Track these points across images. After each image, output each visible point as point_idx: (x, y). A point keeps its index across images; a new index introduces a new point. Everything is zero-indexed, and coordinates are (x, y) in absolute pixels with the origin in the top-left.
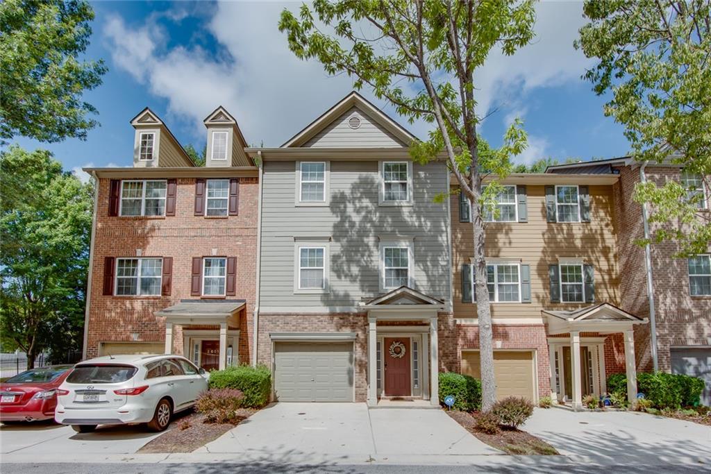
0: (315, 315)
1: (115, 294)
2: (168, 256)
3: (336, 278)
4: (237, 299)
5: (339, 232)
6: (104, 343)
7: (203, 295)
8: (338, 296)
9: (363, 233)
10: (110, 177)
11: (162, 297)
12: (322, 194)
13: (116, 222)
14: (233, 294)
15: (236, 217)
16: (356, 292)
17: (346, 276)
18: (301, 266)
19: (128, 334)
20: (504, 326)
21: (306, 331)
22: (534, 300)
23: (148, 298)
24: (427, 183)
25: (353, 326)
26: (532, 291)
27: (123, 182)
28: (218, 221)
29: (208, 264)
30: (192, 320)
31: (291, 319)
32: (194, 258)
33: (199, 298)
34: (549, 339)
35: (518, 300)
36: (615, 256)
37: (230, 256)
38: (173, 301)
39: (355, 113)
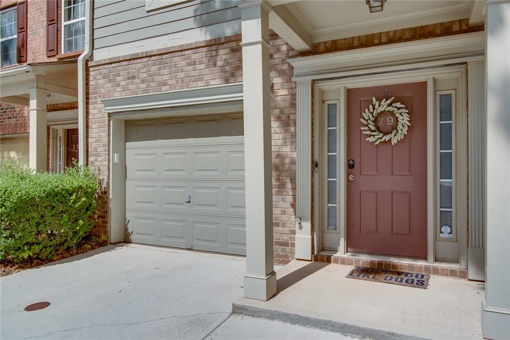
7: (63, 53)
31: (139, 66)
33: (55, 59)
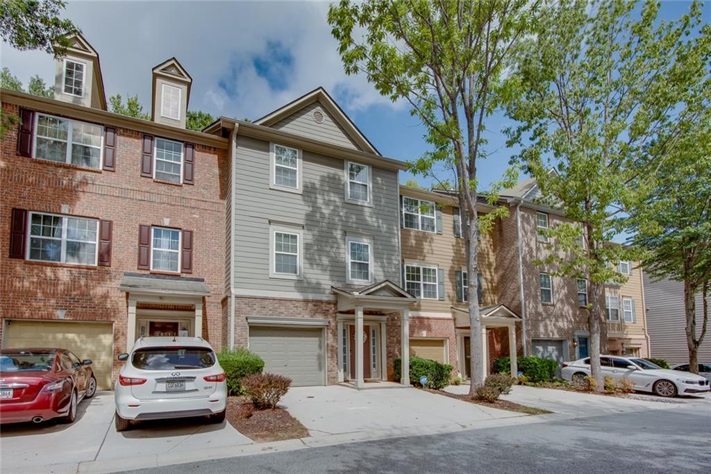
0: (291, 300)
1: (28, 258)
2: (106, 219)
3: (308, 266)
4: (194, 277)
5: (311, 221)
6: (10, 321)
7: (151, 269)
8: (310, 283)
9: (332, 226)
10: (19, 105)
11: (98, 268)
12: (295, 181)
13: (29, 164)
14: (189, 271)
15: (191, 187)
16: (326, 282)
17: (318, 265)
18: (276, 250)
19: (51, 310)
20: (428, 318)
21: (282, 316)
22: (447, 298)
23: (79, 267)
24: (383, 189)
25: (325, 313)
26: (446, 291)
27: (37, 115)
28: (170, 187)
29: (157, 234)
30: (161, 298)
31: (267, 303)
32: (141, 226)
33: (148, 272)
34: (457, 330)
35: (435, 297)
36: (495, 269)
37: (185, 229)
38: (114, 274)
39: (319, 108)
